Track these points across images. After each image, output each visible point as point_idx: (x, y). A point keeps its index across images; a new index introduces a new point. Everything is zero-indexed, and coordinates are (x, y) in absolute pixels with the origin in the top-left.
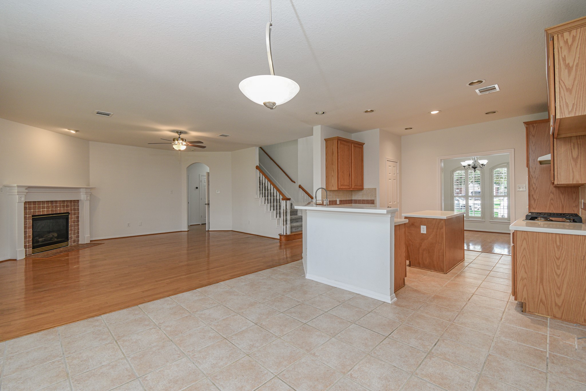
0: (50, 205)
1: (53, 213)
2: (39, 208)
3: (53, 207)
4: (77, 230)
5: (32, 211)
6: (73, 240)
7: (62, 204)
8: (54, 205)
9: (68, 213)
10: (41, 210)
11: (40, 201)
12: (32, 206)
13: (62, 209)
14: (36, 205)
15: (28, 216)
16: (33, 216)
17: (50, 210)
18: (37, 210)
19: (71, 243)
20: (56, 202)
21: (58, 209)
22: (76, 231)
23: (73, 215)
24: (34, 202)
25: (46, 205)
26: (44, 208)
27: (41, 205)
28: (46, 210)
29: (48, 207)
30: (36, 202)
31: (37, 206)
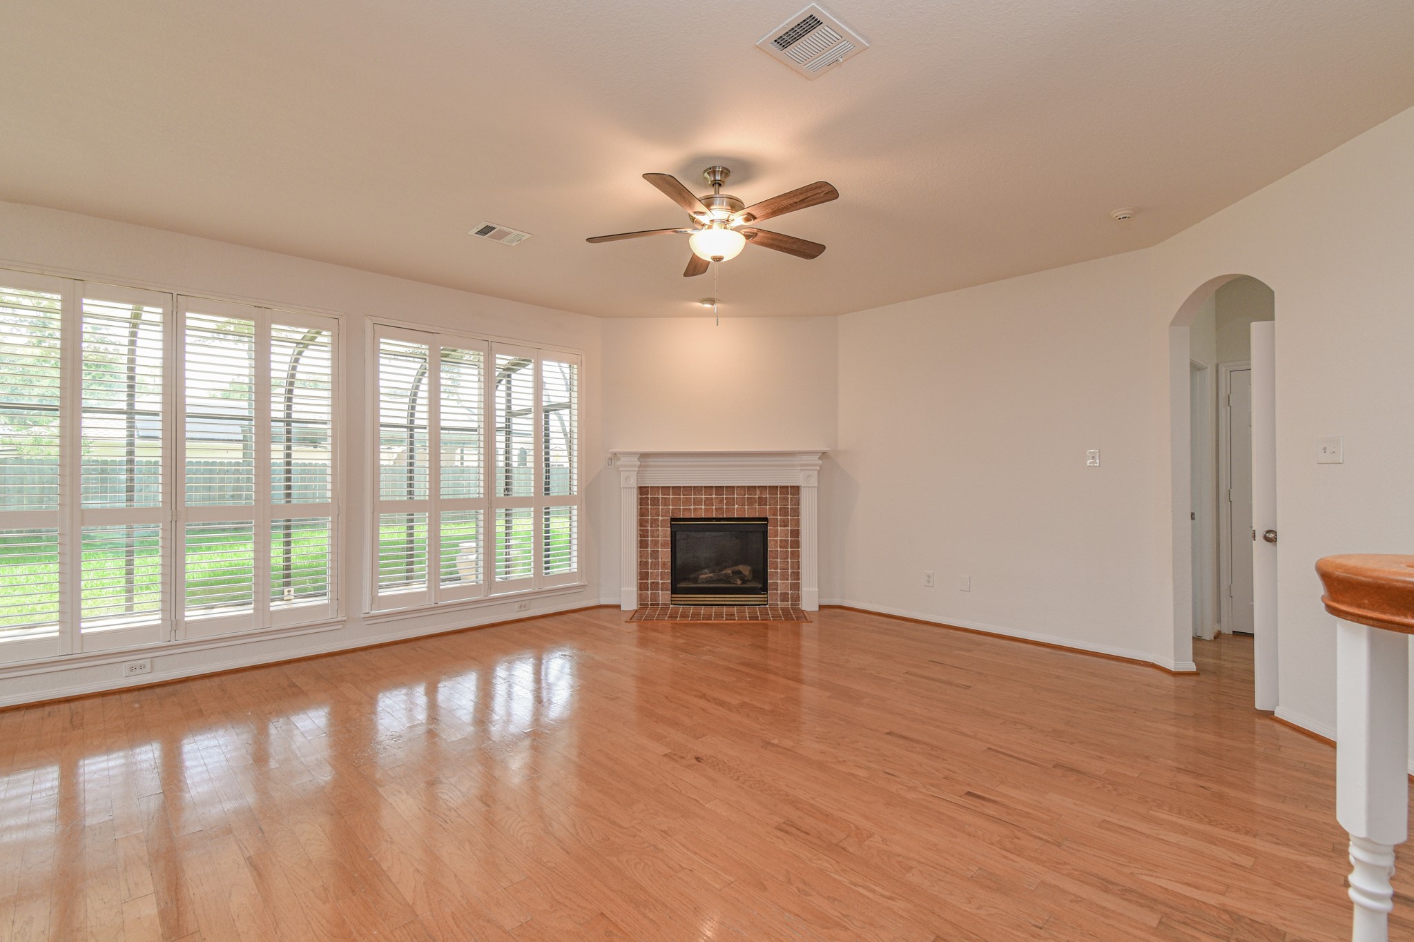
0: (714, 496)
1: (721, 516)
2: (687, 502)
3: (722, 501)
4: (792, 568)
5: (671, 507)
6: (779, 592)
7: (746, 496)
8: (725, 496)
9: (766, 519)
10: (692, 507)
11: (691, 487)
12: (671, 497)
13: (746, 507)
14: (680, 495)
15: (660, 518)
16: (672, 519)
17: (714, 507)
18: (682, 507)
19: (775, 599)
20: (731, 489)
21: (736, 506)
22: (790, 571)
23: (781, 526)
24: (677, 489)
25: (703, 497)
26: (698, 502)
27: (693, 496)
28: (703, 507)
29: (709, 502)
30: (679, 487)
31: (682, 497)
